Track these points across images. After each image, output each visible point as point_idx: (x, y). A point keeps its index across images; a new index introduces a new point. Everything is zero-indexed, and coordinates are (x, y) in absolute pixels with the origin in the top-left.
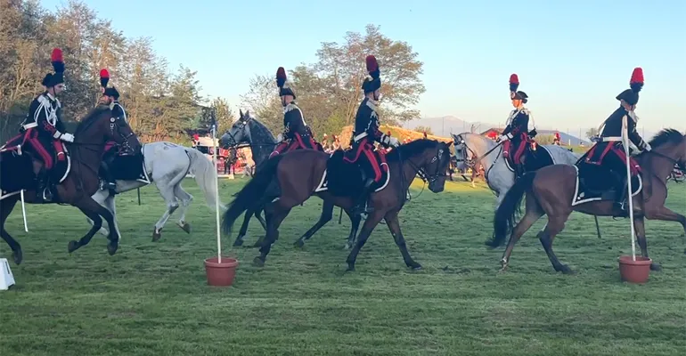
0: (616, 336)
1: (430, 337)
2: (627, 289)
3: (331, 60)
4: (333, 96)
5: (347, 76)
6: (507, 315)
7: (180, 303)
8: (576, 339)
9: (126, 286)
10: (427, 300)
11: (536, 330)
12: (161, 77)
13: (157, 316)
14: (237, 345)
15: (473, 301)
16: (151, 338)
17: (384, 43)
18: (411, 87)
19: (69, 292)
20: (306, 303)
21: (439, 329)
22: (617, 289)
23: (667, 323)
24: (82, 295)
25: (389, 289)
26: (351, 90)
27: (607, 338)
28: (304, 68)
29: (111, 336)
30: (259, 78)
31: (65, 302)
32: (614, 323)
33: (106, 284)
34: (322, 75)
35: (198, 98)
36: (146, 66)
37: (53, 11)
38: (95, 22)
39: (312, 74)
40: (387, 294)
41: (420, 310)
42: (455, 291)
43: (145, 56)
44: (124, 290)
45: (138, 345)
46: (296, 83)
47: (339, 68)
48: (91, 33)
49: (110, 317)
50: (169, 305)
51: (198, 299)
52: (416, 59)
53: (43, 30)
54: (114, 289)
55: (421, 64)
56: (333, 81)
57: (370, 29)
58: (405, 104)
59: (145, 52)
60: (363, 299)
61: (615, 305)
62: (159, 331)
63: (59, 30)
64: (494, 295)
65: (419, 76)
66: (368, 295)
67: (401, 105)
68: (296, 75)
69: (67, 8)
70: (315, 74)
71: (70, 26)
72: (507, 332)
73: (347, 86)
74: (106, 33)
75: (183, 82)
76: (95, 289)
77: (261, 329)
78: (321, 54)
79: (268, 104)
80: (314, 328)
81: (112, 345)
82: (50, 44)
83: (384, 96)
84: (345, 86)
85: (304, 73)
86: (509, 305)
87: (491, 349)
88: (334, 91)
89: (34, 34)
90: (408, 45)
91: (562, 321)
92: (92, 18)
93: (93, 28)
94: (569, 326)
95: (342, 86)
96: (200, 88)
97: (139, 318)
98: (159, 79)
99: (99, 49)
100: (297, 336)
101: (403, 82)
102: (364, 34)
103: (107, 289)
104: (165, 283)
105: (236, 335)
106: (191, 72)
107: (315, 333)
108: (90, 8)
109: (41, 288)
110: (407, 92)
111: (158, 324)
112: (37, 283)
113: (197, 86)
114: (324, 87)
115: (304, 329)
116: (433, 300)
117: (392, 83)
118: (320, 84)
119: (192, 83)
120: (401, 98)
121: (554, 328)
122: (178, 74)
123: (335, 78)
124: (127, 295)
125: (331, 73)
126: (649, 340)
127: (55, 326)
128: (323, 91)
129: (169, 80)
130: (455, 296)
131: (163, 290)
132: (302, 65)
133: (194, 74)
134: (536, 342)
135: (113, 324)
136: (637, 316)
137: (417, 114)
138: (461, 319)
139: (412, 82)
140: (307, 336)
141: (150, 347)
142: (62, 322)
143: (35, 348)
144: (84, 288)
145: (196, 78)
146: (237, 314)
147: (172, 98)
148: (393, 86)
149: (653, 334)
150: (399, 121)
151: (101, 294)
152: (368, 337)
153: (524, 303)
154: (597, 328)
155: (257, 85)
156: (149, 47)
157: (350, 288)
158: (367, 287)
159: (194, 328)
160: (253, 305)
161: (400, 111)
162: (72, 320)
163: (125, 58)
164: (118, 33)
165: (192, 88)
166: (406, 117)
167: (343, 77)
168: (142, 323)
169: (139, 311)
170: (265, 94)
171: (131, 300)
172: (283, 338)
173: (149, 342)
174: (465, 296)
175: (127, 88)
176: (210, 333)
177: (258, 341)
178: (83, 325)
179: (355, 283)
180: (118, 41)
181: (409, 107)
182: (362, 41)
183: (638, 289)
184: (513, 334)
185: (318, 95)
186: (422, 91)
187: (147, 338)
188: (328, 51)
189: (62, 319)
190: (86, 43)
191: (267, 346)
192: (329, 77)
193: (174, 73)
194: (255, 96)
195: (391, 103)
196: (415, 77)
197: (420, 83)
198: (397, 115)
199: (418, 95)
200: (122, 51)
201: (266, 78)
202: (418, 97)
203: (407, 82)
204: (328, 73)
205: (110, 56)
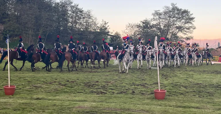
3: (157, 17)
5: (164, 23)
12: (95, 24)
17: (178, 10)
18: (190, 27)
30: (129, 24)
34: (154, 23)
35: (109, 32)
36: (90, 20)
38: (73, 4)
39: (150, 22)
43: (89, 17)
46: (143, 26)
47: (161, 20)
52: (192, 16)
55: (194, 18)
57: (173, 4)
58: (187, 34)
65: (193, 23)
68: (143, 23)
74: (76, 8)
75: (103, 26)
78: (154, 15)
79: (133, 34)
83: (179, 31)
84: (163, 27)
90: (189, 11)
92: (72, 3)
93: (72, 7)
95: (162, 27)
96: (109, 28)
98: (94, 25)
99: (74, 15)
101: (187, 25)
102: (171, 7)
106: (106, 23)
110: (188, 29)
114: (155, 27)
117: (182, 26)
119: (106, 26)
120: (186, 31)
122: (102, 23)
123: (159, 24)
125: (158, 22)
128: (155, 29)
129: (98, 25)
132: (146, 19)
133: (107, 23)
137: (192, 38)
139: (190, 25)
145: (108, 24)
147: (99, 32)
150: (185, 41)
155: (128, 27)
156: (90, 13)
161: (185, 36)
163: (83, 18)
164: (81, 8)
165: (106, 29)
166: (188, 39)
167: (162, 24)
170: (131, 30)
180: (81, 12)
181: (189, 35)
182: (170, 9)
185: (153, 30)
186: (195, 28)
188: (157, 13)
190: (70, 12)
193: (100, 23)
194: (127, 31)
195: (182, 34)
196: (191, 23)
197: (194, 25)
198: (184, 38)
199: (192, 30)
200: (82, 15)
201: (132, 24)
202: (192, 31)
203: (188, 25)
204: (156, 22)
205: (78, 17)
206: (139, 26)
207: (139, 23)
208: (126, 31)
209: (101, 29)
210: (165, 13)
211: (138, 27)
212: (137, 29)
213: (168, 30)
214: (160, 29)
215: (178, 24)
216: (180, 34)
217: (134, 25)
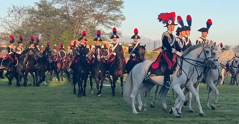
4: (64, 21)
5: (74, 8)
18: (116, 16)
26: (77, 17)
28: (45, 2)
30: (14, 7)
34: (58, 6)
39: (50, 6)
46: (40, 12)
47: (69, 2)
55: (123, 2)
56: (65, 11)
65: (121, 9)
67: (110, 28)
68: (40, 6)
70: (53, 5)
73: (74, 14)
79: (20, 25)
83: (98, 22)
85: (45, 5)
88: (65, 17)
95: (71, 14)
101: (111, 13)
110: (113, 20)
114: (59, 14)
117: (104, 13)
118: (56, 12)
120: (110, 23)
123: (66, 9)
125: (63, 5)
128: (58, 17)
137: (120, 34)
139: (117, 13)
148: (104, 16)
167: (72, 8)
170: (18, 18)
185: (54, 19)
186: (123, 19)
192: (62, 8)
194: (11, 19)
195: (103, 26)
196: (118, 10)
197: (122, 14)
198: (107, 34)
199: (120, 21)
201: (19, 7)
202: (120, 23)
203: (114, 13)
204: (61, 5)
206: (32, 11)
207: (33, 5)
208: (7, 19)
211: (29, 13)
212: (28, 16)
213: (81, 20)
215: (98, 10)
217: (22, 9)
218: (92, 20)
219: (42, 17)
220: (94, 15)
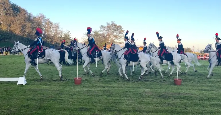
0: (175, 98)
1: (130, 98)
2: (176, 87)
3: (103, 29)
4: (103, 38)
5: (107, 33)
6: (148, 93)
7: (68, 89)
8: (165, 99)
9: (54, 84)
10: (128, 89)
11: (156, 97)
13: (62, 92)
14: (83, 100)
15: (140, 89)
16: (61, 98)
17: (115, 25)
19: (40, 85)
20: (99, 89)
21: (132, 96)
22: (174, 87)
23: (186, 95)
24: (44, 86)
25: (119, 86)
26: (107, 36)
27: (173, 99)
28: (96, 31)
29: (51, 97)
31: (39, 88)
32: (174, 95)
33: (50, 84)
34: (101, 33)
35: (70, 37)
36: (58, 30)
37: (35, 16)
38: (46, 18)
39: (98, 32)
40: (119, 87)
41: (127, 91)
42: (135, 86)
43: (58, 27)
44: (54, 85)
45: (58, 99)
47: (105, 31)
48: (45, 21)
49: (51, 92)
50: (65, 89)
51: (72, 88)
52: (123, 30)
53: (33, 20)
54: (52, 85)
57: (112, 22)
59: (58, 26)
60: (113, 88)
61: (174, 91)
62: (63, 96)
63: (37, 20)
64: (144, 88)
66: (114, 87)
69: (39, 15)
71: (39, 19)
72: (149, 97)
74: (48, 21)
75: (67, 34)
76: (46, 85)
77: (88, 96)
78: (100, 28)
80: (102, 95)
81: (52, 99)
82: (35, 24)
83: (115, 38)
85: (96, 32)
86: (148, 90)
87: (145, 101)
88: (103, 36)
89: (31, 21)
90: (121, 26)
91: (161, 95)
92: (45, 17)
93: (45, 20)
94: (163, 96)
95: (105, 36)
97: (58, 92)
98: (61, 33)
99: (47, 25)
100: (97, 98)
101: (120, 35)
102: (111, 23)
103: (50, 85)
104: (64, 83)
105: (82, 97)
106: (69, 31)
107: (102, 97)
108: (45, 15)
109: (33, 84)
110: (121, 37)
111: (63, 94)
112: (32, 83)
113: (70, 35)
114: (101, 35)
115: (99, 96)
116: (130, 89)
117: (117, 35)
118: (100, 35)
119: (69, 34)
120: (119, 39)
121: (159, 96)
123: (104, 33)
124: (55, 87)
126: (183, 99)
127: (37, 94)
128: (101, 36)
129: (63, 33)
130: (135, 88)
131: (64, 85)
134: (156, 100)
135: (52, 94)
136: (179, 93)
138: (137, 94)
140: (100, 97)
141: (61, 100)
142: (39, 93)
143: (33, 100)
144: (44, 85)
146: (82, 92)
147: (64, 37)
149: (183, 98)
151: (48, 86)
152: (115, 98)
153: (152, 90)
154: (170, 96)
157: (110, 86)
158: (114, 85)
159: (72, 95)
160: (86, 90)
161: (119, 42)
162: (42, 93)
163: (53, 28)
164: (51, 21)
165: (69, 35)
168: (59, 94)
169: (58, 90)
171: (56, 88)
172: (94, 98)
173: (61, 99)
174: (137, 88)
175: (53, 35)
176: (76, 96)
177: (88, 99)
178: (44, 94)
179: (111, 84)
180: (51, 23)
182: (110, 25)
183: (179, 87)
184: (150, 98)
185: (99, 37)
187: (60, 98)
188: (102, 27)
189: (39, 92)
190: (43, 24)
191: (90, 100)
193: (65, 31)
196: (123, 34)
200: (52, 26)
205: (49, 27)
209: (65, 36)
210: (108, 27)
213: (109, 37)
214: (104, 37)
215: (115, 34)
216: (116, 40)
218: (113, 38)
219: (95, 36)
220: (113, 36)
